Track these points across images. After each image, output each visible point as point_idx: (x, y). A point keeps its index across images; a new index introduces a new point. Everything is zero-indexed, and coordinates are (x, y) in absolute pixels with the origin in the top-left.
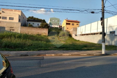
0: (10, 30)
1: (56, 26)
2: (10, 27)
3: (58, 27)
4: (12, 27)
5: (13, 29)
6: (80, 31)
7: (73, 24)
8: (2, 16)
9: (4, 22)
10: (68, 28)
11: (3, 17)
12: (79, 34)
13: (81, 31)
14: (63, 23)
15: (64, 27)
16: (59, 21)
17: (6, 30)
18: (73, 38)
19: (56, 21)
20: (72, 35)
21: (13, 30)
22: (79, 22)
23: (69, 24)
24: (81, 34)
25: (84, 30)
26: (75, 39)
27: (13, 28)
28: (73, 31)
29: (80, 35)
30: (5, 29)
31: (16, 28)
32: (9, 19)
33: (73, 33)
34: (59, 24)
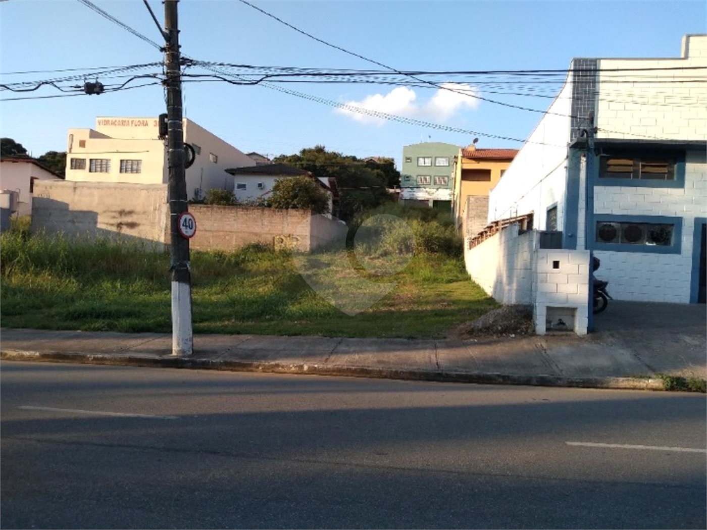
0: (120, 225)
1: (442, 194)
2: (119, 209)
4: (127, 209)
5: (129, 219)
8: (88, 158)
9: (89, 188)
11: (91, 160)
17: (99, 226)
19: (442, 162)
21: (132, 225)
23: (486, 174)
27: (131, 213)
28: (468, 217)
30: (96, 222)
31: (144, 213)
32: (121, 171)
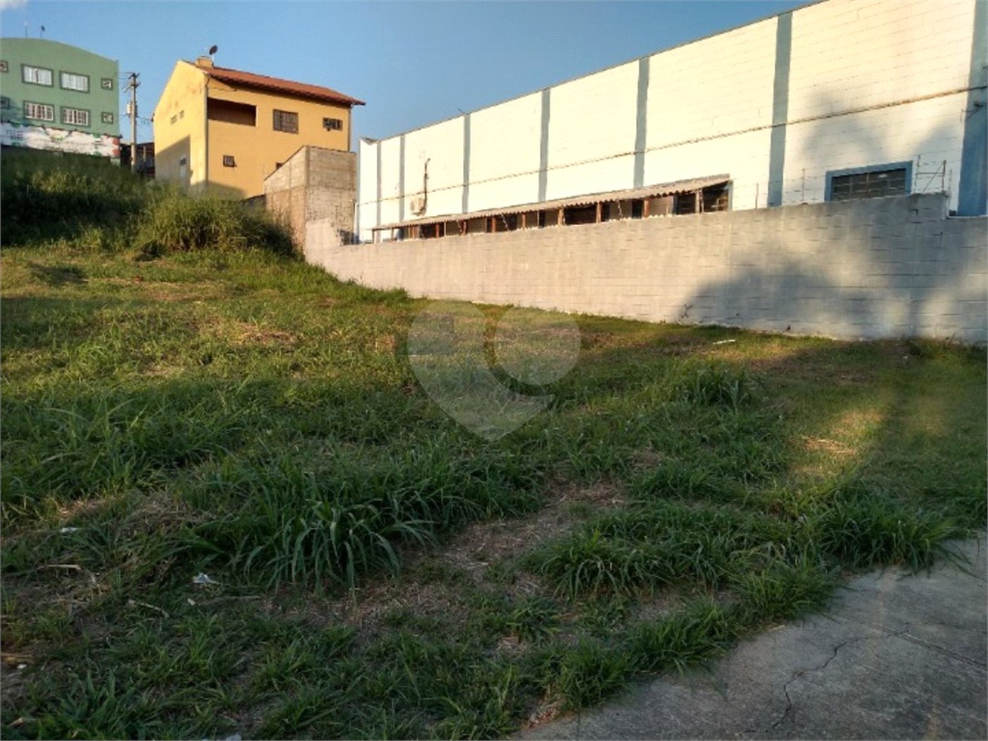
1: (82, 143)
3: (108, 149)
6: (390, 189)
7: (284, 122)
10: (229, 162)
12: (391, 216)
13: (413, 185)
14: (162, 104)
15: (184, 145)
16: (109, 83)
18: (319, 270)
19: (74, 82)
20: (297, 236)
22: (346, 104)
23: (246, 114)
24: (410, 218)
25: (446, 173)
26: (343, 277)
28: (308, 185)
29: (404, 231)
33: (312, 216)
34: (109, 117)
